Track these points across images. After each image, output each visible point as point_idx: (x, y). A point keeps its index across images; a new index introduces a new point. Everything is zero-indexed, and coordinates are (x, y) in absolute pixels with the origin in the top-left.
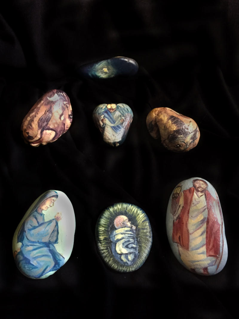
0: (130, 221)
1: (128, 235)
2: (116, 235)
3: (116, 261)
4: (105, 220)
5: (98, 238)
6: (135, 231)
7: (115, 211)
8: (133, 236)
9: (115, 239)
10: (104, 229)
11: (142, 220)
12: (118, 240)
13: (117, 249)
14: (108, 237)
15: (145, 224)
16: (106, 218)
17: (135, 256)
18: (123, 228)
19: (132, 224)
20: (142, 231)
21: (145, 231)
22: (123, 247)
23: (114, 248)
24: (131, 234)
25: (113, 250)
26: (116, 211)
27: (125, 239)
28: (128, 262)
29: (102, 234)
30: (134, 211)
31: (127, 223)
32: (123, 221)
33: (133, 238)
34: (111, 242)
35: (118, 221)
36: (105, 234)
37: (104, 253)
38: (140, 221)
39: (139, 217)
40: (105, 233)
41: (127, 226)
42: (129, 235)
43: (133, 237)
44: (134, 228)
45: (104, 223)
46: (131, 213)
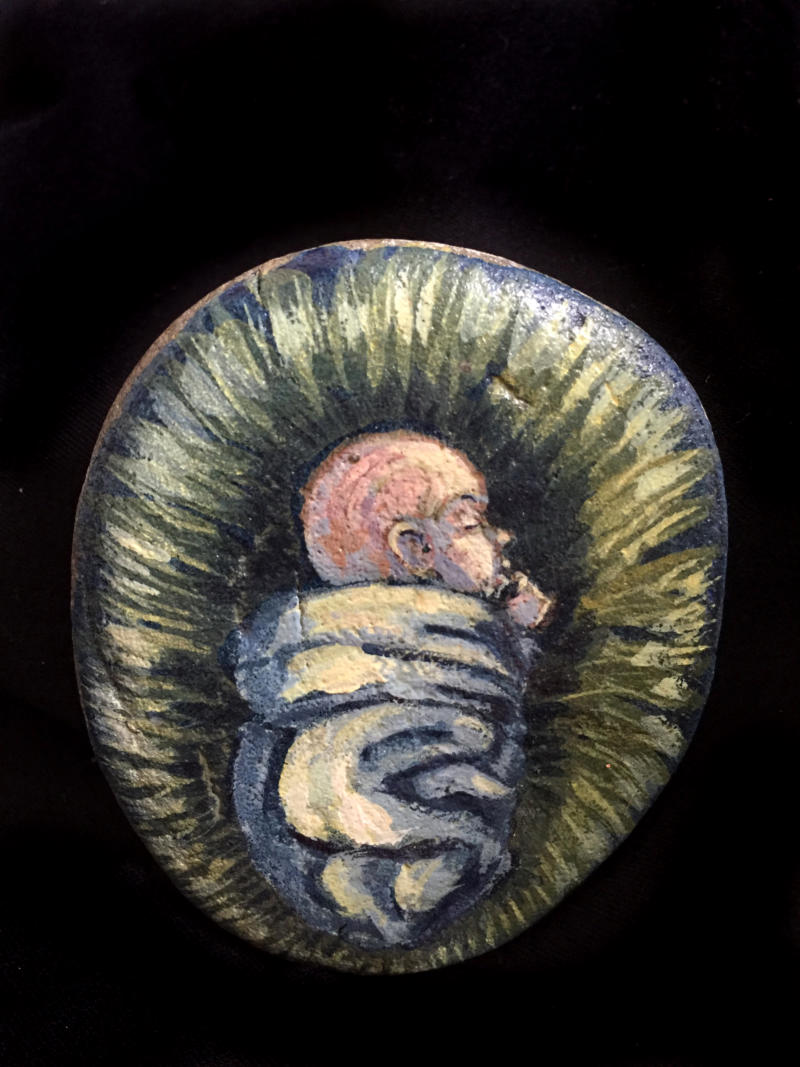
0: (506, 527)
1: (441, 676)
2: (308, 645)
3: (266, 894)
4: (192, 451)
5: (100, 641)
6: (526, 647)
7: (340, 365)
8: (494, 690)
9: (292, 692)
10: (175, 562)
11: (651, 538)
12: (320, 708)
13: (297, 793)
14: (206, 650)
15: (665, 582)
16: (209, 426)
17: (470, 879)
18: (404, 594)
19: (519, 557)
20: (611, 649)
21: (645, 655)
22: (356, 787)
23: (263, 772)
24: (479, 671)
25: (248, 795)
26: (355, 364)
27: (395, 709)
28: (383, 922)
29: (135, 605)
30: (584, 406)
31: (461, 543)
32: (422, 502)
33: (496, 712)
34: (239, 711)
35: (363, 493)
36: (176, 617)
37: (150, 790)
38: (627, 542)
39: (630, 487)
40: (181, 602)
41: (449, 576)
42: (454, 678)
43: (495, 701)
44: (532, 605)
45: (185, 492)
46: (544, 431)
